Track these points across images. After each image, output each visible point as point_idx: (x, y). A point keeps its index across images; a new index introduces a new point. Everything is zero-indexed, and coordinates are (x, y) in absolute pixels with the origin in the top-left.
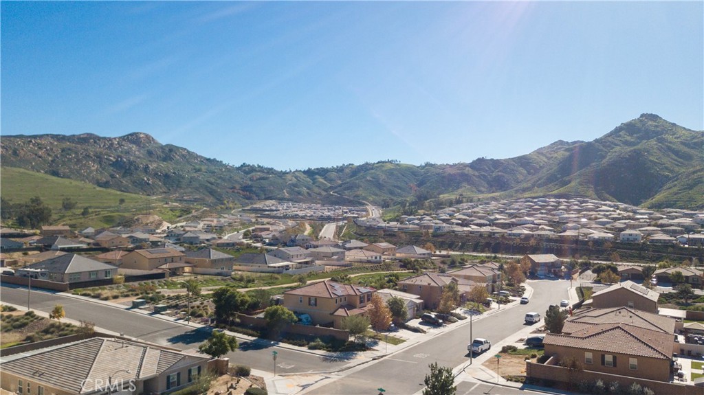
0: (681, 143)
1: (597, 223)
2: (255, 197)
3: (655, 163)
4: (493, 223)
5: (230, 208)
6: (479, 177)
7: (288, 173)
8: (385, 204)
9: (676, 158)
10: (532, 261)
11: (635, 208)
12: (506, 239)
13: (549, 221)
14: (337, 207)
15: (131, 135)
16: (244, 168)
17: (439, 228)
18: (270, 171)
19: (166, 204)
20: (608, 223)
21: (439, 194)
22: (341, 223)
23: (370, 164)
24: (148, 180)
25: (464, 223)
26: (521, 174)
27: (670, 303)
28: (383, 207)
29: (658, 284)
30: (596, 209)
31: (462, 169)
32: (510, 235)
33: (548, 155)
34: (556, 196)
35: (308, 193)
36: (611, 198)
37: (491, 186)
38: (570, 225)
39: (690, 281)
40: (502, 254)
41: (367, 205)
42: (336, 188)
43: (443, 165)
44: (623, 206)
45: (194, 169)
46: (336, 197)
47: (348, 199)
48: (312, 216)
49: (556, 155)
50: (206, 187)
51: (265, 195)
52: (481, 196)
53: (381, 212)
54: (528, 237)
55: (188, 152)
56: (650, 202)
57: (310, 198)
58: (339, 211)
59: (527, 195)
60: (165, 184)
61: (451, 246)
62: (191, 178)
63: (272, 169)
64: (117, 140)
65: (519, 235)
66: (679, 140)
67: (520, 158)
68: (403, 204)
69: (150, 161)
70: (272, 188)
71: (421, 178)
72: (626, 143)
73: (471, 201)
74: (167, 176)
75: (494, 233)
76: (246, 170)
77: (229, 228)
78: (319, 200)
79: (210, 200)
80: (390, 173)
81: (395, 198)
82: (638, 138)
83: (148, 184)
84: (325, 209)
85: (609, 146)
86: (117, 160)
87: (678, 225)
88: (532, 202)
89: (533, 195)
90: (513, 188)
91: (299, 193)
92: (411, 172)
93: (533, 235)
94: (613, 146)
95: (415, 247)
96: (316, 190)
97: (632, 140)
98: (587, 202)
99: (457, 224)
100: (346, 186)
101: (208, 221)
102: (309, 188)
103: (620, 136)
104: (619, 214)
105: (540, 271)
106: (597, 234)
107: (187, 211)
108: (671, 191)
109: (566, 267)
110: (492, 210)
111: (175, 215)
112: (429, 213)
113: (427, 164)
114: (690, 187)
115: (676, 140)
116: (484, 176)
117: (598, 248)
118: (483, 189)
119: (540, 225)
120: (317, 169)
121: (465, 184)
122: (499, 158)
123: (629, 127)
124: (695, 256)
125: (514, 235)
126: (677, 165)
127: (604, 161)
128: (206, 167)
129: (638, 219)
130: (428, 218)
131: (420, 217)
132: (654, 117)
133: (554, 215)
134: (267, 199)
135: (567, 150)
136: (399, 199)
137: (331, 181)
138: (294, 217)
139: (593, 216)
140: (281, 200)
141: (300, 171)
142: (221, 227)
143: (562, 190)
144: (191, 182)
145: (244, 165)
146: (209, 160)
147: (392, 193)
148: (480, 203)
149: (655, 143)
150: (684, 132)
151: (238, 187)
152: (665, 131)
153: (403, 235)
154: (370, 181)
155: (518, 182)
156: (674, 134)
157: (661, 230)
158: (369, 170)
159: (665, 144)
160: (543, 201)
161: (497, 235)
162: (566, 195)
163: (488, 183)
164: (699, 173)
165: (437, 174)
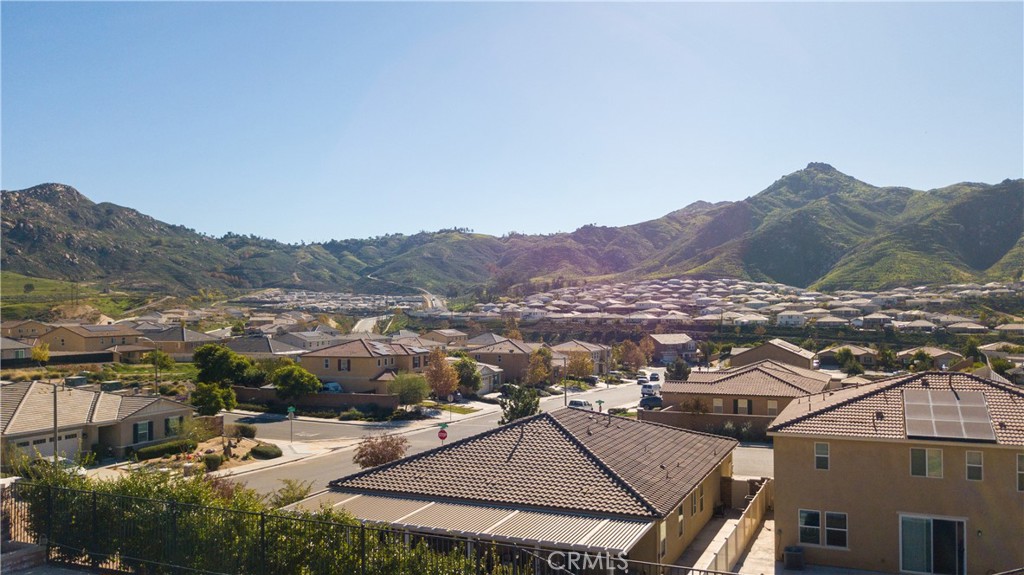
0: (862, 204)
1: (746, 306)
2: (248, 284)
3: (826, 230)
4: (603, 309)
5: (210, 300)
6: (586, 252)
7: (299, 247)
8: (451, 290)
9: (854, 224)
10: (655, 341)
11: (799, 289)
12: (622, 326)
13: (683, 306)
14: (378, 297)
15: (42, 187)
16: (230, 240)
17: (529, 316)
18: (272, 244)
19: (105, 292)
20: (762, 305)
21: (530, 277)
22: (384, 317)
23: (428, 235)
24: (73, 258)
25: (564, 309)
26: (645, 247)
28: (448, 296)
29: (821, 366)
30: (748, 290)
31: (562, 241)
32: (627, 321)
33: (683, 221)
34: (693, 277)
35: (331, 276)
36: (768, 278)
38: (711, 309)
39: (862, 360)
41: (424, 293)
42: (375, 269)
43: (535, 236)
44: (782, 287)
45: (150, 241)
46: (376, 283)
47: (395, 285)
48: (339, 308)
49: (693, 221)
50: (169, 270)
51: (264, 280)
52: (589, 279)
53: (445, 302)
54: (652, 322)
55: (138, 214)
56: (820, 282)
57: (334, 285)
58: (382, 301)
59: (654, 276)
60: (101, 264)
61: (546, 338)
62: (145, 255)
63: (274, 241)
64: (18, 195)
65: (640, 321)
66: (858, 199)
67: (644, 226)
68: (478, 291)
69: (75, 228)
70: (275, 270)
71: (503, 254)
72: (789, 203)
73: (575, 285)
74: (103, 252)
75: (605, 320)
76: (233, 242)
77: (208, 324)
78: (350, 287)
79: (177, 287)
80: (459, 247)
81: (466, 284)
82: (804, 196)
83: (72, 264)
84: (358, 300)
85: (765, 208)
86: (18, 226)
87: (854, 306)
88: (659, 284)
89: (661, 276)
90: (633, 267)
91: (318, 277)
92: (489, 245)
93: (659, 321)
94: (771, 207)
96: (345, 272)
97: (796, 199)
98: (736, 283)
99: (554, 311)
100: (391, 265)
101: (174, 313)
102: (332, 270)
103: (780, 194)
104: (778, 297)
106: (745, 318)
107: (141, 302)
108: (846, 268)
109: (701, 351)
110: (604, 295)
111: (120, 308)
112: (515, 300)
113: (513, 235)
114: (871, 262)
115: (853, 199)
116: (592, 251)
117: (748, 333)
118: (590, 269)
119: (670, 310)
120: (346, 241)
121: (566, 263)
122: (614, 226)
123: (793, 182)
124: (872, 341)
125: (633, 321)
126: (854, 233)
127: (759, 228)
128: (168, 238)
129: (802, 301)
132: (826, 168)
133: (689, 299)
134: (265, 286)
135: (708, 214)
136: (470, 285)
137: (367, 259)
138: (313, 311)
139: (743, 299)
140: (290, 287)
141: (319, 244)
142: (196, 322)
143: (702, 268)
144: (144, 261)
145: (229, 236)
146: (173, 227)
147: (461, 276)
148: (587, 286)
149: (826, 202)
150: (864, 188)
151: (220, 268)
152: (838, 187)
153: (477, 326)
154: (428, 259)
155: (640, 259)
156: (852, 191)
157: (831, 313)
158: (425, 243)
159: (838, 205)
160: (674, 283)
161: (609, 322)
162: (708, 274)
163: (599, 260)
164: (882, 243)
165: (526, 249)
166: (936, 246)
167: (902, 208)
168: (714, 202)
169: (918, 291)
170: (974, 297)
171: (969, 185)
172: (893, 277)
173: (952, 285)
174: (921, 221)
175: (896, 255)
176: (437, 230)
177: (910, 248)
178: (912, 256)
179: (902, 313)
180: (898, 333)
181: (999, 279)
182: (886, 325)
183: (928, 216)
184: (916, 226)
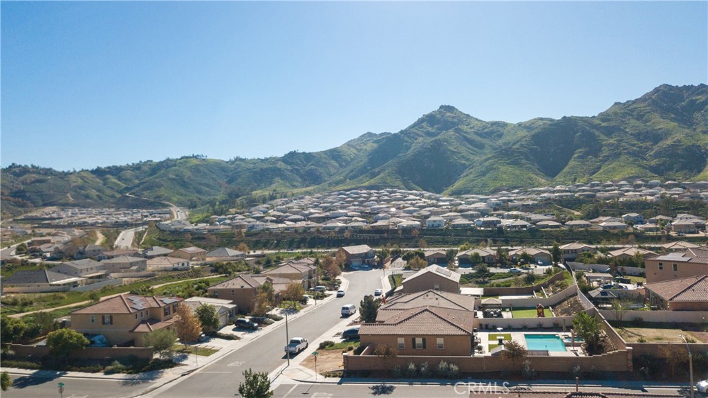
0: (475, 132)
1: (405, 212)
2: (30, 204)
3: (453, 152)
4: (307, 218)
6: (292, 171)
7: (71, 174)
8: (191, 204)
9: (471, 147)
10: (347, 253)
11: (438, 195)
12: (321, 233)
13: (362, 212)
14: (135, 210)
16: (14, 170)
17: (253, 227)
18: (49, 172)
20: (415, 211)
21: (252, 190)
22: (140, 229)
23: (172, 160)
25: (279, 220)
26: (333, 166)
27: (470, 282)
28: (190, 208)
29: (460, 266)
30: (404, 198)
31: (274, 163)
32: (325, 228)
33: (358, 147)
34: (367, 188)
35: (98, 196)
36: (417, 187)
37: (305, 180)
38: (381, 215)
39: (486, 260)
40: (318, 248)
41: (170, 206)
42: (131, 189)
43: (254, 159)
44: (427, 194)
46: (133, 199)
47: (148, 201)
48: (104, 222)
49: (365, 147)
51: (43, 201)
52: (295, 191)
53: (187, 213)
54: (342, 230)
56: (451, 189)
57: (100, 202)
58: (138, 215)
59: (340, 187)
61: (266, 245)
63: (50, 169)
65: (334, 228)
66: (473, 130)
67: (331, 151)
68: (212, 203)
70: (52, 192)
71: (231, 174)
72: (428, 134)
73: (285, 197)
75: (309, 228)
76: (17, 171)
78: (113, 203)
80: (196, 170)
81: (203, 197)
82: (438, 129)
84: (120, 214)
85: (413, 137)
87: (475, 209)
88: (345, 195)
89: (346, 188)
90: (326, 181)
91: (87, 197)
92: (220, 167)
93: (347, 228)
94: (416, 137)
95: (227, 249)
96: (109, 192)
97: (433, 131)
98: (395, 192)
99: (272, 221)
100: (145, 185)
102: (99, 191)
103: (422, 127)
104: (424, 202)
105: (355, 263)
106: (405, 223)
108: (467, 178)
109: (378, 256)
110: (306, 205)
112: (241, 211)
113: (237, 159)
114: (484, 174)
115: (470, 130)
116: (297, 170)
117: (407, 235)
118: (296, 183)
119: (353, 217)
120: (109, 167)
121: (277, 179)
122: (311, 152)
123: (430, 119)
124: (489, 237)
125: (329, 228)
126: (472, 154)
127: (409, 152)
129: (441, 206)
130: (240, 217)
131: (231, 216)
132: (450, 109)
133: (366, 206)
134: (45, 205)
135: (375, 142)
136: (207, 199)
137: (125, 180)
138: (81, 225)
139: (401, 206)
140: (65, 206)
141: (87, 170)
143: (372, 181)
145: (13, 166)
147: (199, 192)
148: (294, 198)
149: (453, 133)
150: (476, 122)
152: (460, 122)
153: (213, 237)
154: (173, 179)
155: (330, 175)
156: (468, 125)
157: (461, 216)
158: (171, 167)
159: (461, 135)
160: (355, 194)
161: (312, 230)
162: (377, 186)
163: (301, 177)
164: (490, 161)
165: (248, 169)
166: (523, 161)
167: (500, 136)
168: (378, 133)
169: (514, 193)
170: (549, 199)
171: (542, 119)
172: (498, 184)
173: (535, 189)
174: (514, 144)
175: (499, 169)
176: (179, 157)
177: (507, 164)
178: (510, 169)
179: (506, 213)
180: (506, 230)
181: (563, 183)
182: (498, 225)
183: (518, 141)
184: (511, 148)
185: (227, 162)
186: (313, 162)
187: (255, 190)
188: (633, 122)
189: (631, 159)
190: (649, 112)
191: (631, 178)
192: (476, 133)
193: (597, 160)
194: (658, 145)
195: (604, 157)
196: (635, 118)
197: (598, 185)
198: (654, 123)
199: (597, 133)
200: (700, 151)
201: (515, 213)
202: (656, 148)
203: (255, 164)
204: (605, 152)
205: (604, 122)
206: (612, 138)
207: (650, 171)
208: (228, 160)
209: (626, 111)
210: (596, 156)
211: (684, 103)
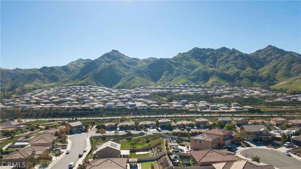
1: (97, 99)
3: (117, 70)
4: (51, 101)
6: (44, 76)
9: (125, 68)
10: (70, 126)
11: (111, 89)
12: (58, 110)
13: (77, 98)
17: (24, 107)
20: (101, 98)
21: (24, 84)
26: (64, 74)
29: (120, 130)
30: (96, 91)
31: (35, 72)
32: (60, 108)
33: (76, 66)
34: (80, 85)
36: (102, 85)
37: (50, 80)
38: (86, 101)
39: (131, 127)
40: (57, 118)
44: (107, 88)
49: (79, 66)
52: (45, 85)
54: (68, 109)
56: (116, 86)
59: (67, 84)
65: (64, 108)
66: (125, 61)
71: (13, 76)
72: (107, 61)
73: (40, 88)
82: (111, 59)
85: (100, 63)
87: (126, 98)
88: (69, 88)
89: (70, 84)
90: (60, 81)
93: (70, 108)
94: (102, 62)
97: (109, 60)
98: (92, 87)
99: (34, 103)
103: (104, 58)
104: (105, 93)
105: (74, 130)
106: (97, 105)
108: (123, 82)
109: (85, 127)
110: (51, 93)
113: (17, 69)
114: (129, 80)
116: (47, 75)
117: (97, 112)
118: (46, 81)
119: (73, 101)
121: (37, 79)
122: (53, 66)
123: (107, 55)
125: (62, 108)
126: (125, 71)
127: (99, 69)
129: (112, 95)
130: (18, 100)
132: (116, 51)
133: (79, 95)
135: (84, 63)
143: (82, 82)
148: (45, 89)
149: (117, 62)
150: (127, 58)
152: (120, 57)
153: (4, 112)
155: (63, 78)
156: (124, 59)
157: (120, 101)
159: (121, 63)
160: (74, 88)
161: (54, 109)
162: (84, 84)
163: (49, 78)
164: (132, 75)
165: (22, 74)
166: (145, 75)
167: (136, 64)
169: (141, 89)
170: (154, 93)
171: (152, 58)
172: (135, 85)
173: (149, 87)
174: (141, 68)
175: (136, 78)
177: (139, 76)
178: (140, 78)
179: (138, 99)
180: (138, 109)
181: (160, 85)
182: (135, 107)
183: (143, 67)
184: (140, 70)
185: (11, 70)
186: (54, 72)
187: (26, 84)
188: (185, 61)
189: (184, 76)
190: (191, 58)
191: (184, 83)
192: (127, 62)
193: (172, 76)
194: (194, 71)
195: (175, 74)
196: (186, 60)
197: (172, 86)
198: (192, 62)
199: (172, 65)
200: (208, 74)
201: (142, 99)
202: (193, 72)
203: (26, 71)
204: (175, 73)
205: (175, 61)
206: (178, 67)
207: (191, 80)
208: (12, 69)
209: (183, 57)
210: (172, 74)
211: (202, 55)
